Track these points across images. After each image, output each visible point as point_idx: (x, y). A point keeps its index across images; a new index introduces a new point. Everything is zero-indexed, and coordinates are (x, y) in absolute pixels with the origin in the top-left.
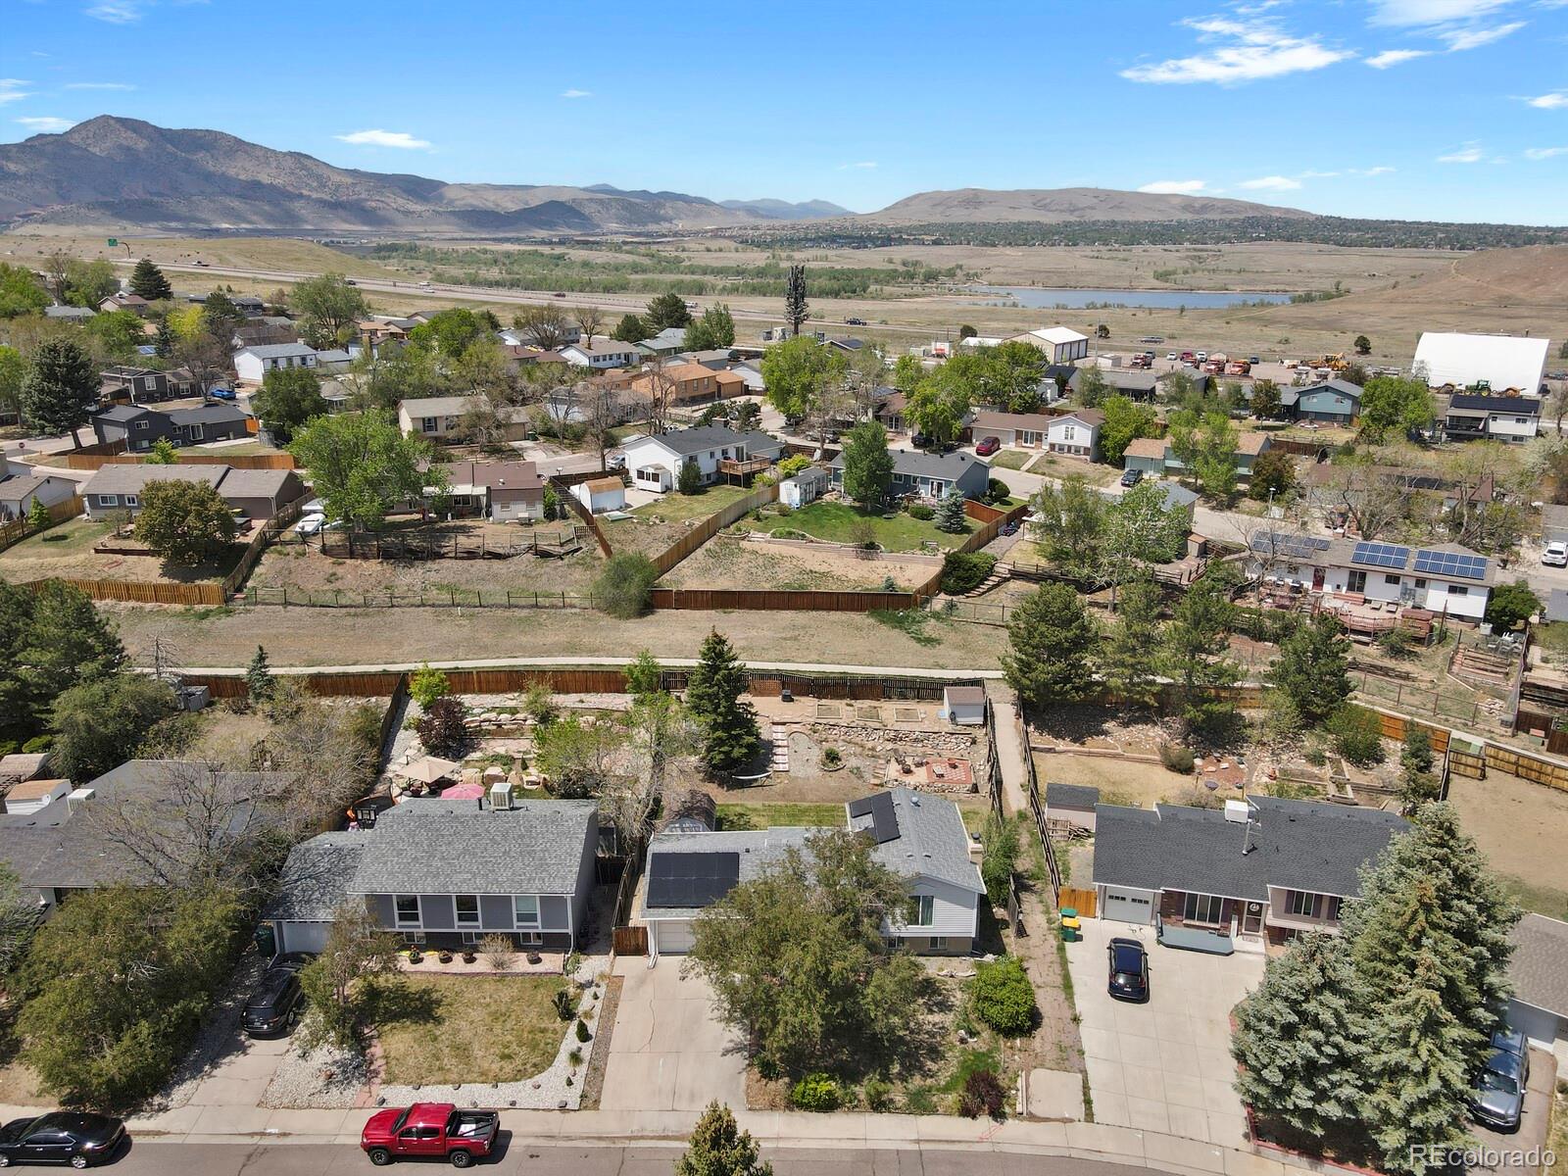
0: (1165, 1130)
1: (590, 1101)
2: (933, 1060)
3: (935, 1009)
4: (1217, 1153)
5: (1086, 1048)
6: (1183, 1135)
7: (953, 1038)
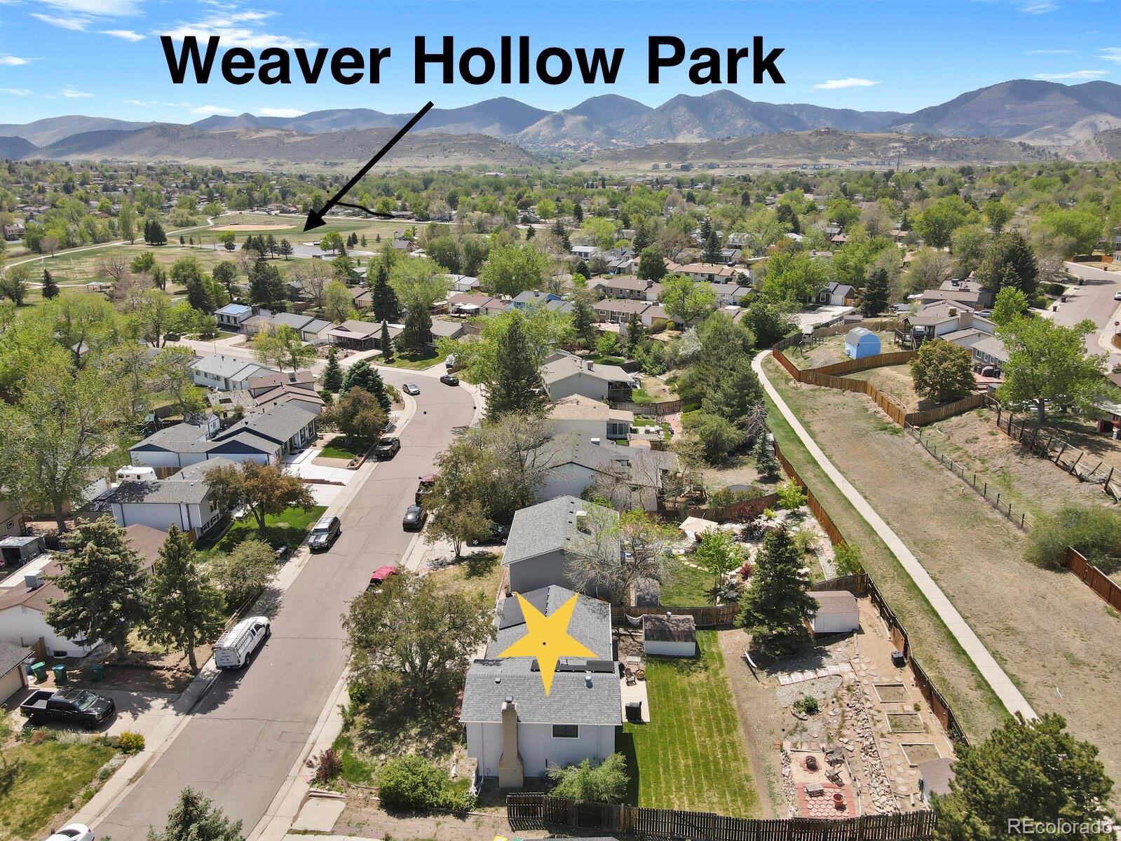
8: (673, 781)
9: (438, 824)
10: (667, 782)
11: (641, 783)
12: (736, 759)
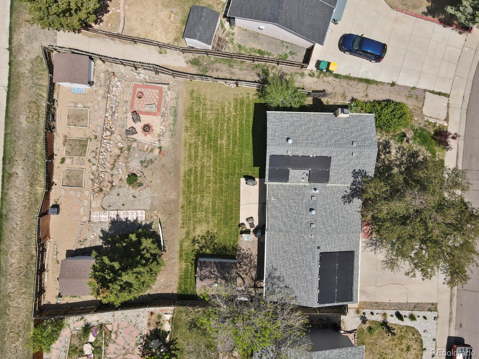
0: (455, 66)
1: (433, 308)
2: (418, 156)
3: (388, 150)
4: (467, 49)
5: (412, 86)
6: (458, 60)
7: (405, 145)
8: (231, 126)
9: (367, 96)
10: (235, 124)
11: (251, 123)
12: (190, 145)
